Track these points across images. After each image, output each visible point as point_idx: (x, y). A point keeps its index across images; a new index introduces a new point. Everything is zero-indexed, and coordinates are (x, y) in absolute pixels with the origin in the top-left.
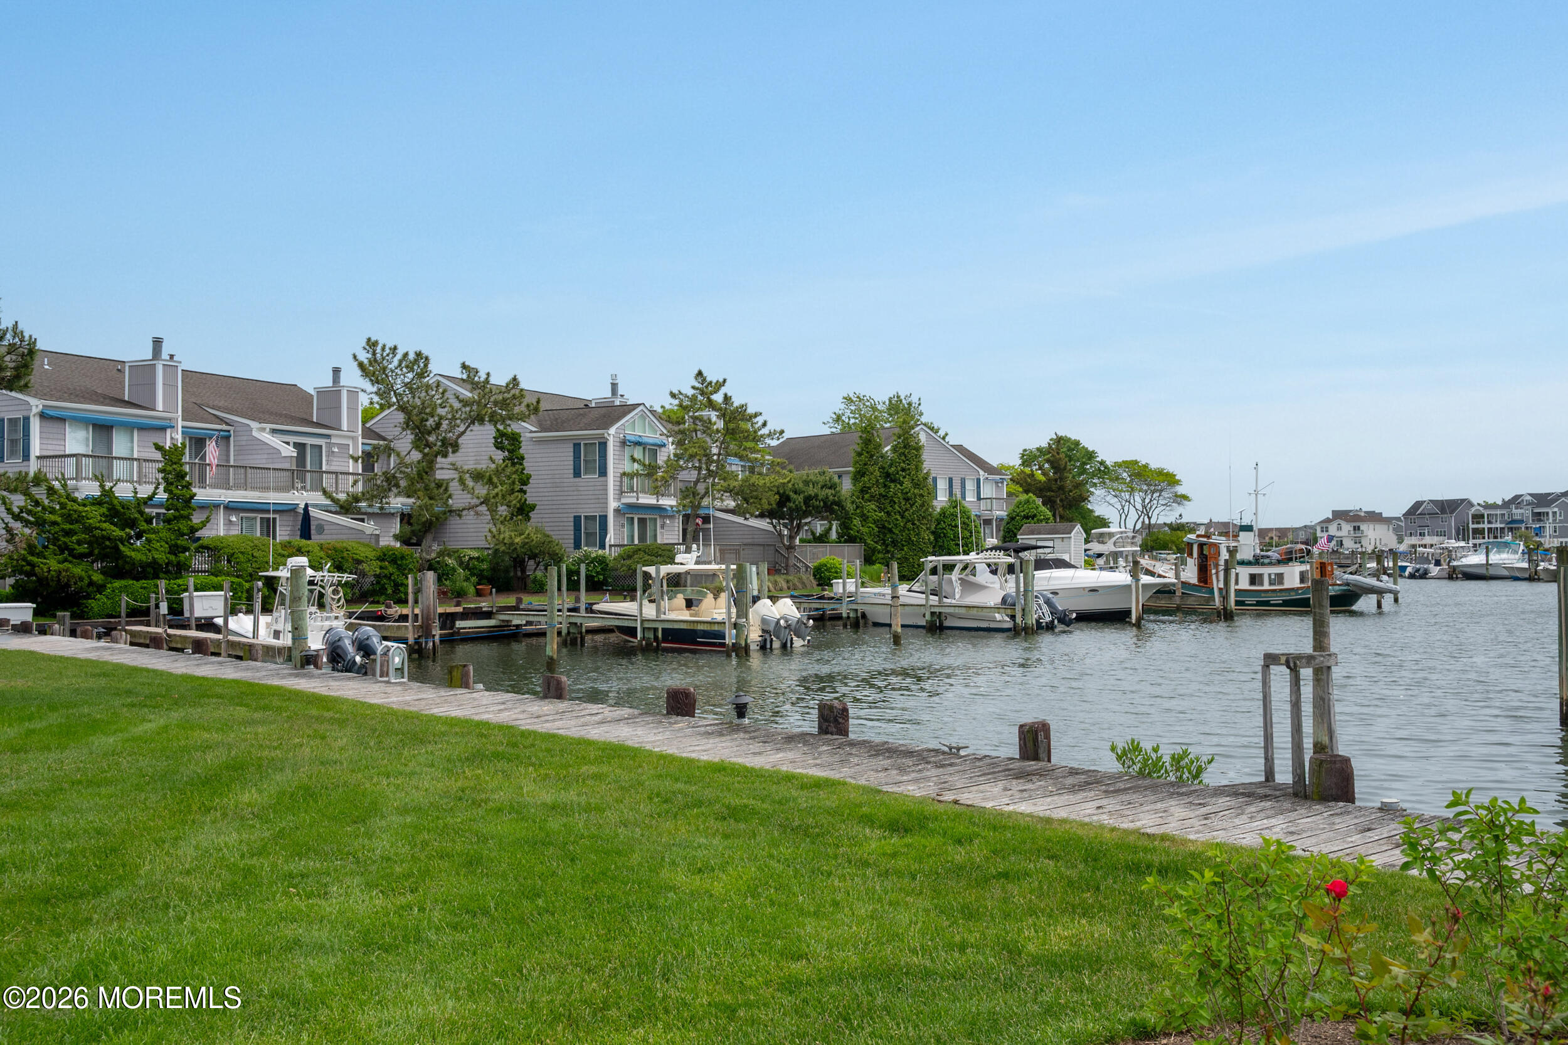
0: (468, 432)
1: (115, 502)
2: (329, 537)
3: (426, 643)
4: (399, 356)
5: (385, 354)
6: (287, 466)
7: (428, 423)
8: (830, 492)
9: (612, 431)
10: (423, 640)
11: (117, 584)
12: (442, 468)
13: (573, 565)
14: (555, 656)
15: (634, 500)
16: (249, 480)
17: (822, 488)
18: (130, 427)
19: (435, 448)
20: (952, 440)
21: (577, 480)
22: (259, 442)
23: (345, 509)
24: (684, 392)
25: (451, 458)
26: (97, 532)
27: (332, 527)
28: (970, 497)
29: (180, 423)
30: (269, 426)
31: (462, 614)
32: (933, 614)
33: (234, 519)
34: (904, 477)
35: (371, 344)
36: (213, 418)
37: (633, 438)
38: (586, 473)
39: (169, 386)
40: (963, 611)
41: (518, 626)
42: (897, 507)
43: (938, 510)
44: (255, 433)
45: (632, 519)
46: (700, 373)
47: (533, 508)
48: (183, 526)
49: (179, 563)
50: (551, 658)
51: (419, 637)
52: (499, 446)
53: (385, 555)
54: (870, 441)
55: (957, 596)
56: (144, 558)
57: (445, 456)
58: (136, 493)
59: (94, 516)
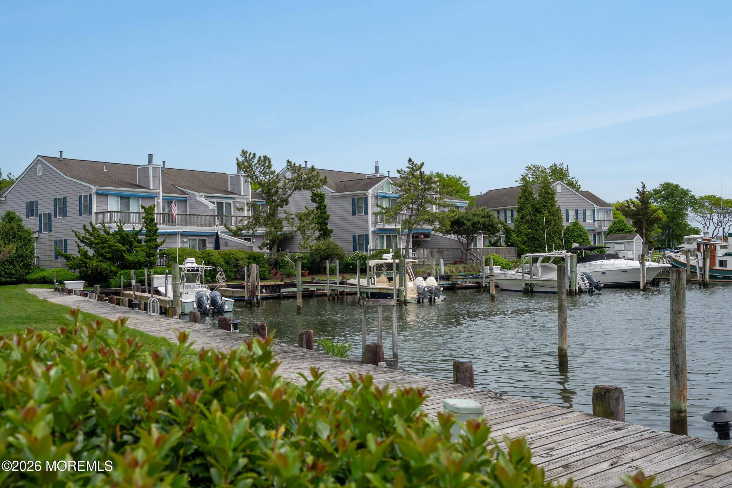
0: (293, 195)
1: (123, 233)
2: (230, 248)
3: (253, 299)
4: (257, 158)
5: (250, 158)
6: (211, 214)
7: (272, 191)
8: (486, 220)
9: (370, 191)
10: (252, 298)
11: (123, 271)
12: (281, 213)
13: (350, 260)
14: (301, 306)
15: (382, 227)
16: (193, 221)
17: (482, 218)
18: (137, 197)
19: (277, 203)
20: (582, 189)
21: (354, 217)
22: (198, 202)
23: (235, 234)
24: (404, 170)
25: (285, 208)
26: (113, 248)
27: (232, 243)
28: (589, 220)
29: (161, 194)
30: (204, 194)
31: (284, 285)
32: (526, 284)
33: (185, 240)
34: (545, 210)
35: (244, 153)
36: (180, 191)
37: (382, 195)
38: (358, 213)
39: (156, 177)
40: (540, 283)
41: (312, 291)
42: (541, 226)
43: (565, 227)
44: (198, 198)
45: (383, 236)
46: (410, 160)
47: (331, 231)
48: (152, 244)
49: (150, 261)
50: (299, 306)
51: (251, 296)
52: (313, 200)
53: (251, 256)
54: (526, 191)
55: (540, 275)
56: (134, 259)
57: (282, 207)
58: (134, 229)
59: (112, 241)
